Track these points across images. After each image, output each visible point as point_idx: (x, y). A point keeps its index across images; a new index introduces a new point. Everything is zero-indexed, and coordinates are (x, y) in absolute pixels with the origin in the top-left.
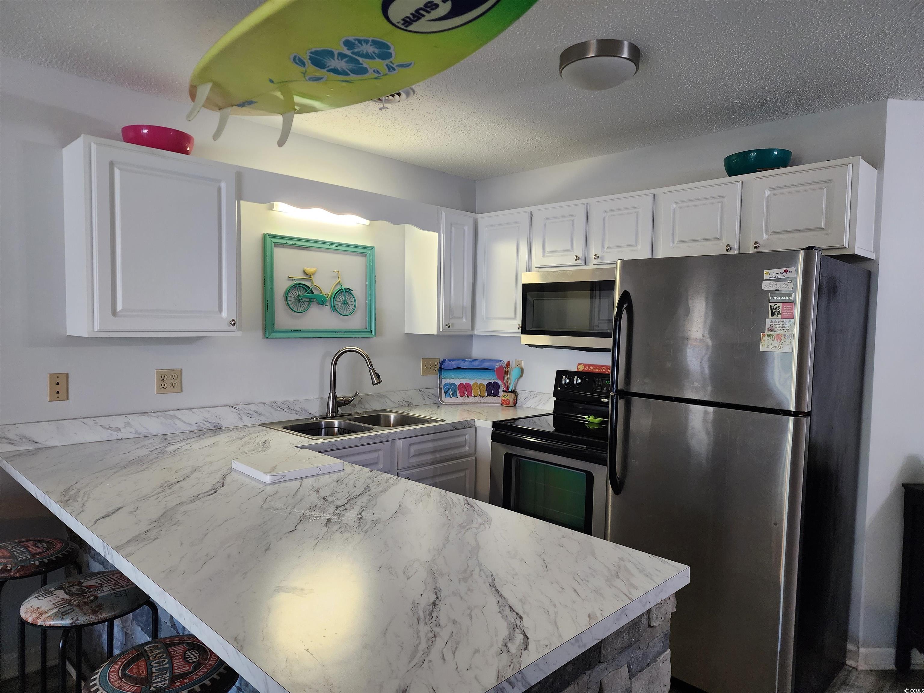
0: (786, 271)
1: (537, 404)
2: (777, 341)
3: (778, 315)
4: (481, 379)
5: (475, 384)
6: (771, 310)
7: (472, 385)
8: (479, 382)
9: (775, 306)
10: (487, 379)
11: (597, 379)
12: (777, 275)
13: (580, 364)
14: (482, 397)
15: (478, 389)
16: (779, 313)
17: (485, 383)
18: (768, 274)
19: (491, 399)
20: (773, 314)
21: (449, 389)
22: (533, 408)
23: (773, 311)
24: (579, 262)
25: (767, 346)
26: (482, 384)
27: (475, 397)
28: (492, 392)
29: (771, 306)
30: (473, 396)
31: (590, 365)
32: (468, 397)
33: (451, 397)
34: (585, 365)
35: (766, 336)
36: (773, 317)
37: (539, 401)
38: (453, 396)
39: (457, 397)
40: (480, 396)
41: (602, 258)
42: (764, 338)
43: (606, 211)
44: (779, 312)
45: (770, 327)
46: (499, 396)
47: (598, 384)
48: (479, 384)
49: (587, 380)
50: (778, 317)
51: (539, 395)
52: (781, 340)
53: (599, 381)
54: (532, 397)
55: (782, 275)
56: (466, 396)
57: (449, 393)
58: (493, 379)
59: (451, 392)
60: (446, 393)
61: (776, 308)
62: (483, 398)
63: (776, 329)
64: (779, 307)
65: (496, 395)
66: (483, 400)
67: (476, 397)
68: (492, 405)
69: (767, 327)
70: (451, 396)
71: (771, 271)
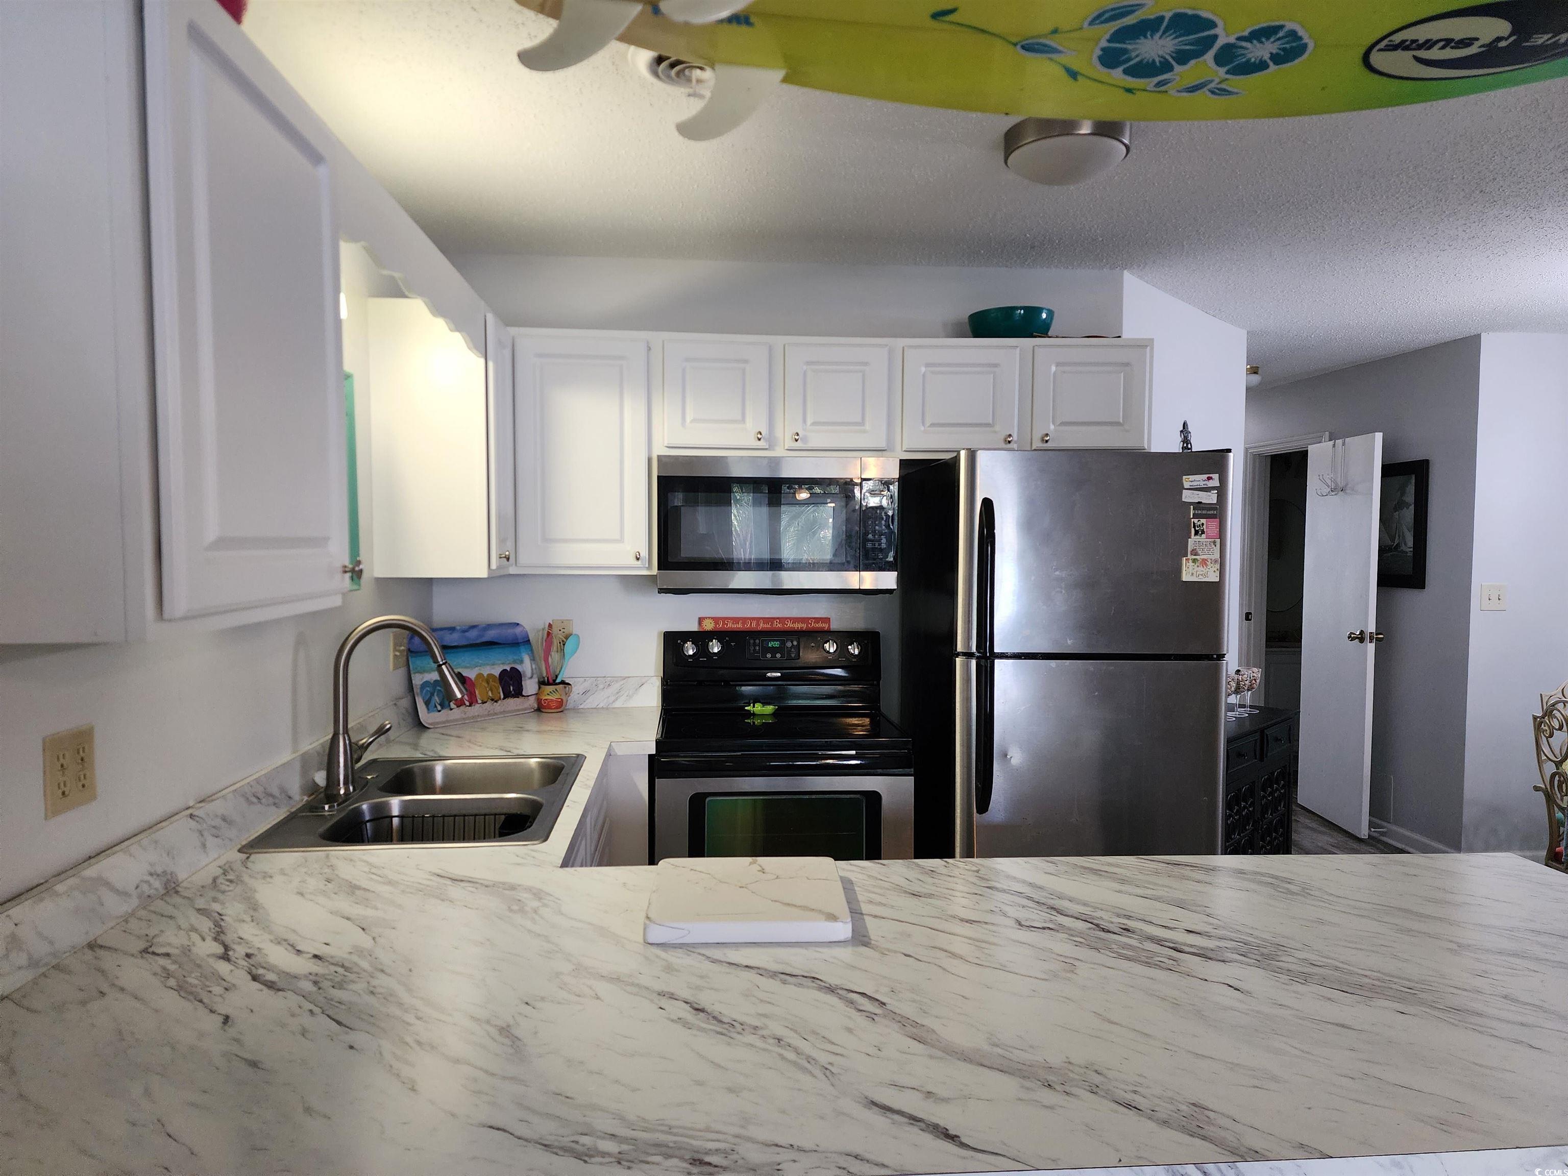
0: (1209, 478)
1: (613, 698)
2: (1203, 567)
3: (1202, 534)
4: (488, 664)
5: (480, 675)
6: (1194, 527)
7: (473, 679)
8: (486, 671)
9: (1199, 523)
10: (499, 664)
11: (752, 641)
12: (1198, 483)
13: (707, 618)
14: (496, 702)
15: (486, 685)
16: (1203, 532)
17: (496, 671)
18: (1189, 481)
19: (512, 703)
20: (1196, 533)
21: (432, 694)
22: (603, 708)
23: (1197, 529)
24: (762, 444)
25: (1192, 574)
26: (490, 675)
27: (484, 703)
28: (512, 689)
29: (1194, 522)
30: (480, 701)
31: (724, 619)
32: (470, 705)
33: (439, 711)
34: (716, 620)
35: (1190, 561)
36: (1197, 537)
37: (618, 693)
38: (442, 708)
39: (451, 709)
40: (492, 700)
41: (805, 440)
42: (1187, 564)
43: (808, 363)
44: (1203, 530)
45: (1193, 550)
46: (524, 696)
47: (755, 650)
48: (485, 675)
49: (733, 644)
50: (1202, 537)
51: (617, 681)
52: (1206, 565)
53: (754, 643)
54: (601, 686)
55: (1205, 483)
56: (467, 703)
57: (432, 704)
58: (508, 662)
59: (436, 699)
60: (427, 703)
61: (1199, 525)
62: (498, 704)
63: (1200, 552)
64: (1203, 524)
65: (518, 692)
66: (498, 707)
67: (486, 702)
68: (517, 713)
69: (1189, 549)
70: (439, 708)
71: (1192, 478)
